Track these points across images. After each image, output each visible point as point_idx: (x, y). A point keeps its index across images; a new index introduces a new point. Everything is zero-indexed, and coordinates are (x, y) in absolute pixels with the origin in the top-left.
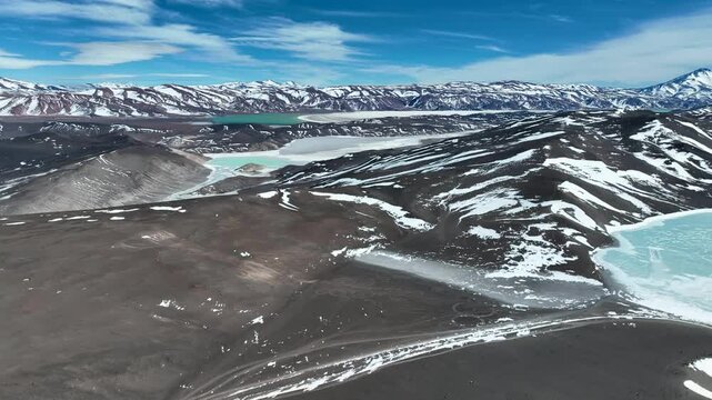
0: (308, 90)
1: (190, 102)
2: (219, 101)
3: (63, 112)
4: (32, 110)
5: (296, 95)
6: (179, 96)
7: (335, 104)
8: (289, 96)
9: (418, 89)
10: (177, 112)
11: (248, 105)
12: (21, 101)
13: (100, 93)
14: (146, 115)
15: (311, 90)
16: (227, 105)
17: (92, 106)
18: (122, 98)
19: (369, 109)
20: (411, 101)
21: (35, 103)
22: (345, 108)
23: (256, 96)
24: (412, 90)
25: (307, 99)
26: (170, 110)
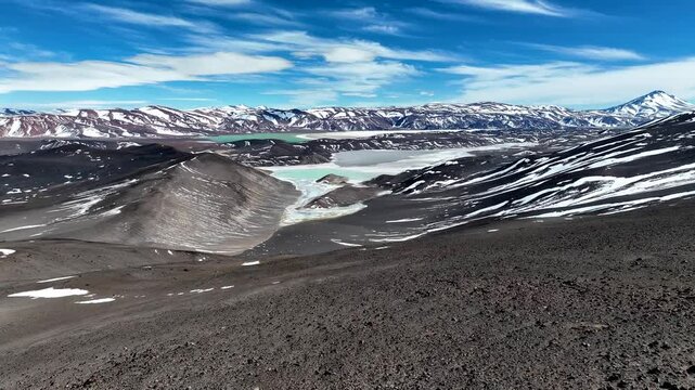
0: (293, 111)
1: (178, 123)
2: (208, 122)
3: (48, 133)
4: (14, 132)
5: (282, 116)
6: (166, 117)
7: (325, 124)
8: (276, 118)
9: (401, 111)
10: (169, 132)
11: (239, 126)
12: (3, 123)
13: (85, 115)
14: (137, 136)
15: (296, 112)
16: (218, 126)
17: (79, 126)
18: (108, 119)
19: (360, 129)
21: (16, 123)
22: (334, 127)
23: (243, 117)
24: (394, 111)
25: (294, 120)
26: (160, 131)
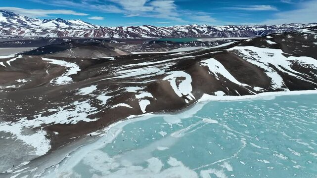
0: (207, 27)
1: (153, 33)
2: (166, 32)
3: (102, 36)
4: (91, 35)
5: (201, 30)
6: (149, 30)
7: (219, 34)
8: (198, 31)
9: (266, 27)
10: (146, 37)
11: (177, 34)
12: (88, 32)
13: (118, 29)
14: (132, 38)
15: (209, 28)
16: (169, 34)
17: (113, 34)
18: (126, 31)
19: (236, 36)
20: (260, 33)
21: (93, 32)
22: (224, 36)
23: (183, 30)
24: (262, 27)
25: (207, 31)
26: (143, 36)
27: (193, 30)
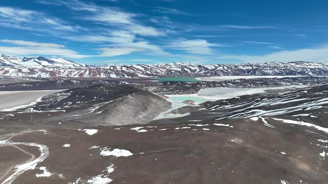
1: (147, 72)
2: (160, 71)
3: (98, 76)
4: (86, 75)
5: (193, 68)
6: (143, 69)
7: (211, 72)
8: (190, 69)
9: (251, 66)
10: (143, 76)
11: (172, 73)
12: (83, 71)
13: (112, 68)
14: (130, 77)
15: (199, 66)
16: (163, 73)
17: (109, 73)
18: (120, 70)
19: (228, 75)
20: (248, 71)
21: (88, 72)
22: (216, 74)
23: (175, 69)
24: (248, 66)
25: (198, 70)
26: (140, 75)
27: (186, 69)
